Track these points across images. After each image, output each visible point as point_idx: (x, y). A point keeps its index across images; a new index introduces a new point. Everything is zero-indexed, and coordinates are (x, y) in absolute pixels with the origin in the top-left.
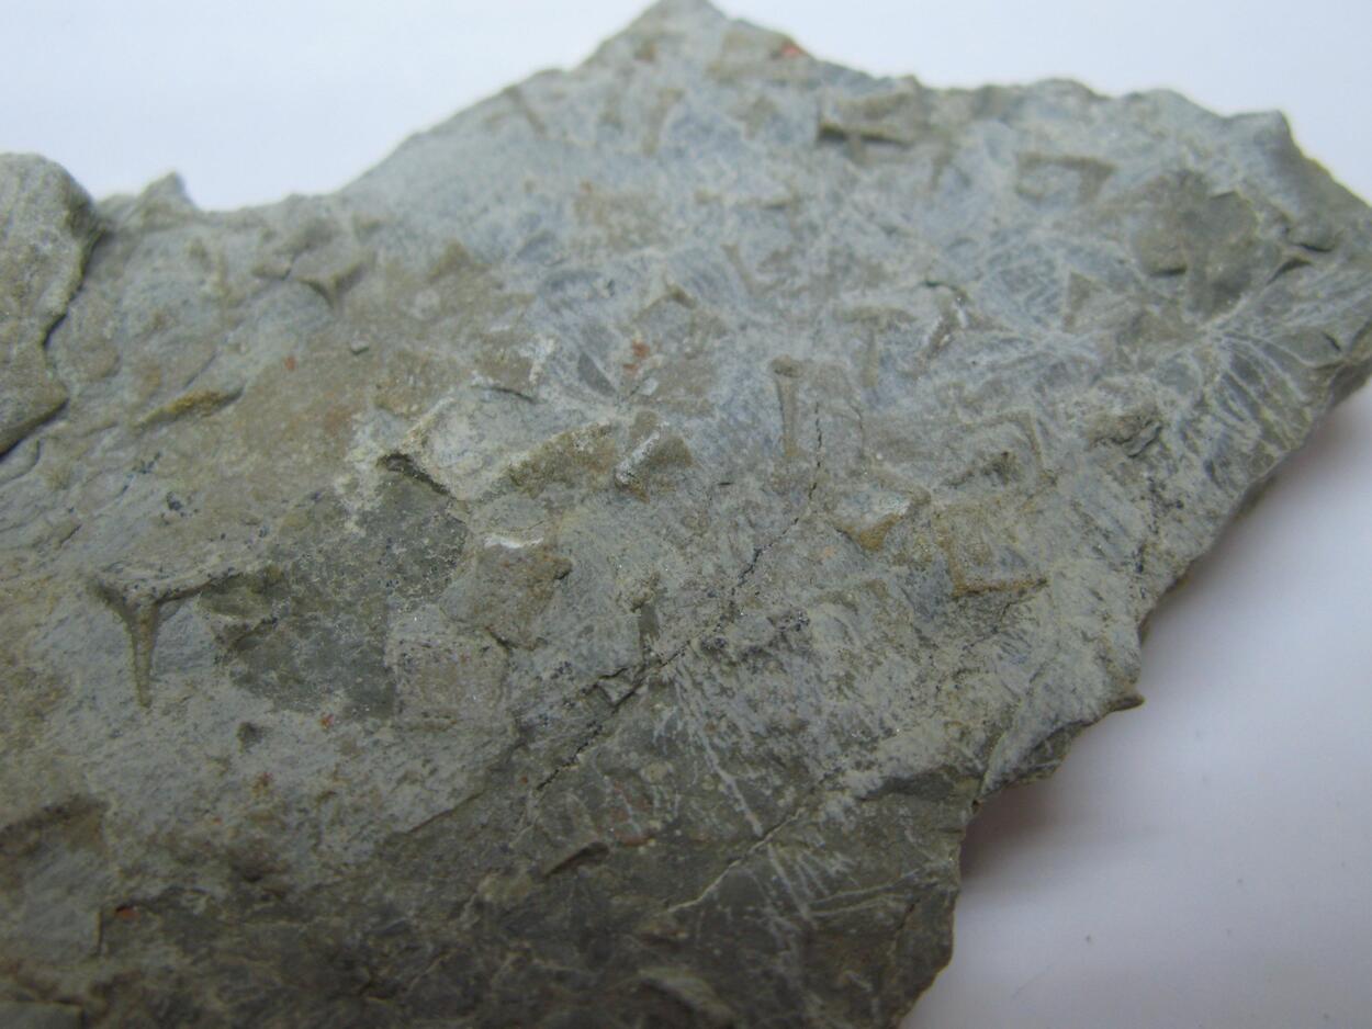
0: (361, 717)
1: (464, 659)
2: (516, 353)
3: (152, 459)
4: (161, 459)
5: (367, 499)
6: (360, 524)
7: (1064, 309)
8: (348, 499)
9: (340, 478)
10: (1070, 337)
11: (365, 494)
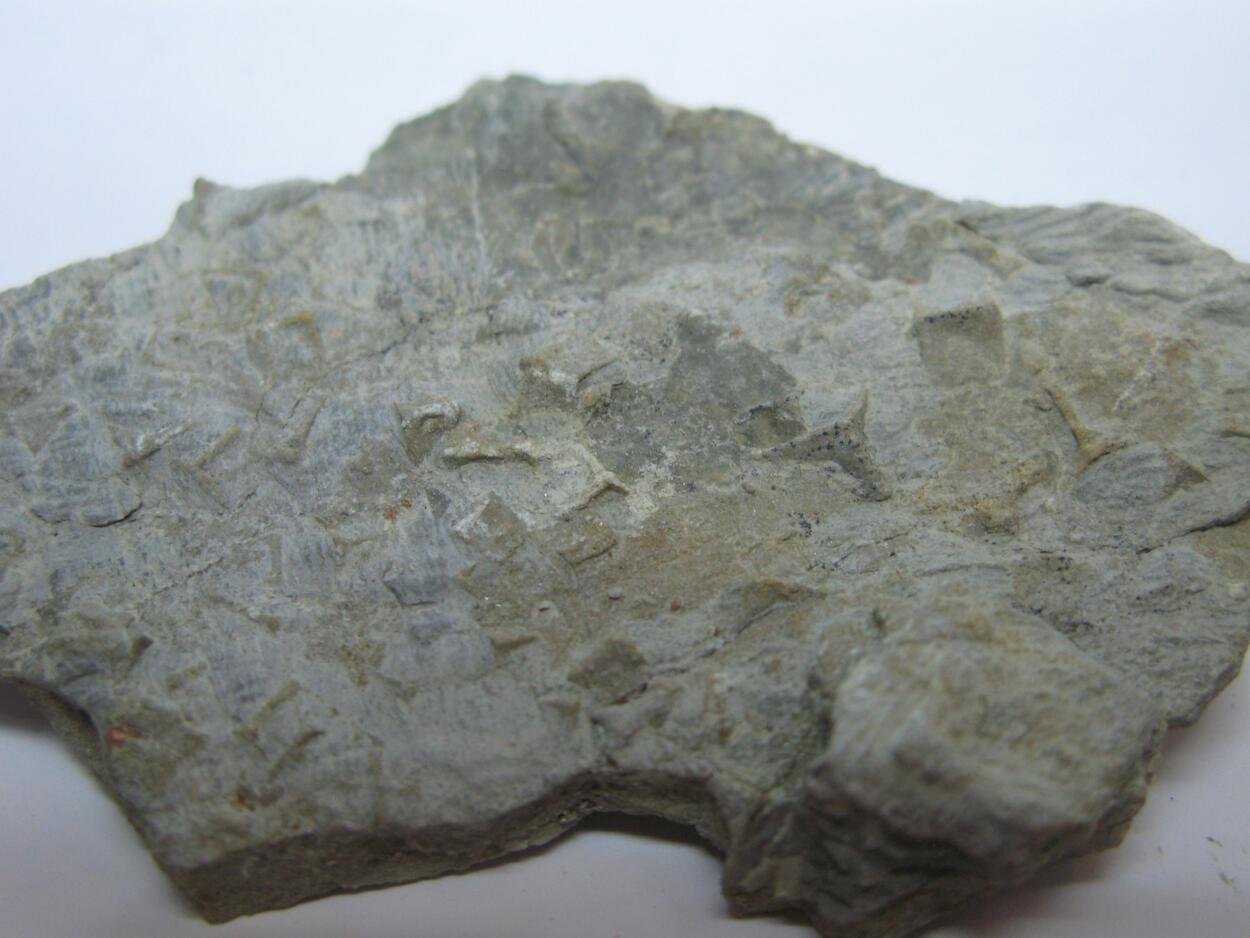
0: (710, 328)
1: (624, 336)
2: (490, 530)
3: (815, 569)
4: (808, 566)
5: (651, 472)
6: (664, 456)
7: (62, 424)
8: (666, 477)
9: (666, 495)
10: (74, 401)
11: (652, 476)
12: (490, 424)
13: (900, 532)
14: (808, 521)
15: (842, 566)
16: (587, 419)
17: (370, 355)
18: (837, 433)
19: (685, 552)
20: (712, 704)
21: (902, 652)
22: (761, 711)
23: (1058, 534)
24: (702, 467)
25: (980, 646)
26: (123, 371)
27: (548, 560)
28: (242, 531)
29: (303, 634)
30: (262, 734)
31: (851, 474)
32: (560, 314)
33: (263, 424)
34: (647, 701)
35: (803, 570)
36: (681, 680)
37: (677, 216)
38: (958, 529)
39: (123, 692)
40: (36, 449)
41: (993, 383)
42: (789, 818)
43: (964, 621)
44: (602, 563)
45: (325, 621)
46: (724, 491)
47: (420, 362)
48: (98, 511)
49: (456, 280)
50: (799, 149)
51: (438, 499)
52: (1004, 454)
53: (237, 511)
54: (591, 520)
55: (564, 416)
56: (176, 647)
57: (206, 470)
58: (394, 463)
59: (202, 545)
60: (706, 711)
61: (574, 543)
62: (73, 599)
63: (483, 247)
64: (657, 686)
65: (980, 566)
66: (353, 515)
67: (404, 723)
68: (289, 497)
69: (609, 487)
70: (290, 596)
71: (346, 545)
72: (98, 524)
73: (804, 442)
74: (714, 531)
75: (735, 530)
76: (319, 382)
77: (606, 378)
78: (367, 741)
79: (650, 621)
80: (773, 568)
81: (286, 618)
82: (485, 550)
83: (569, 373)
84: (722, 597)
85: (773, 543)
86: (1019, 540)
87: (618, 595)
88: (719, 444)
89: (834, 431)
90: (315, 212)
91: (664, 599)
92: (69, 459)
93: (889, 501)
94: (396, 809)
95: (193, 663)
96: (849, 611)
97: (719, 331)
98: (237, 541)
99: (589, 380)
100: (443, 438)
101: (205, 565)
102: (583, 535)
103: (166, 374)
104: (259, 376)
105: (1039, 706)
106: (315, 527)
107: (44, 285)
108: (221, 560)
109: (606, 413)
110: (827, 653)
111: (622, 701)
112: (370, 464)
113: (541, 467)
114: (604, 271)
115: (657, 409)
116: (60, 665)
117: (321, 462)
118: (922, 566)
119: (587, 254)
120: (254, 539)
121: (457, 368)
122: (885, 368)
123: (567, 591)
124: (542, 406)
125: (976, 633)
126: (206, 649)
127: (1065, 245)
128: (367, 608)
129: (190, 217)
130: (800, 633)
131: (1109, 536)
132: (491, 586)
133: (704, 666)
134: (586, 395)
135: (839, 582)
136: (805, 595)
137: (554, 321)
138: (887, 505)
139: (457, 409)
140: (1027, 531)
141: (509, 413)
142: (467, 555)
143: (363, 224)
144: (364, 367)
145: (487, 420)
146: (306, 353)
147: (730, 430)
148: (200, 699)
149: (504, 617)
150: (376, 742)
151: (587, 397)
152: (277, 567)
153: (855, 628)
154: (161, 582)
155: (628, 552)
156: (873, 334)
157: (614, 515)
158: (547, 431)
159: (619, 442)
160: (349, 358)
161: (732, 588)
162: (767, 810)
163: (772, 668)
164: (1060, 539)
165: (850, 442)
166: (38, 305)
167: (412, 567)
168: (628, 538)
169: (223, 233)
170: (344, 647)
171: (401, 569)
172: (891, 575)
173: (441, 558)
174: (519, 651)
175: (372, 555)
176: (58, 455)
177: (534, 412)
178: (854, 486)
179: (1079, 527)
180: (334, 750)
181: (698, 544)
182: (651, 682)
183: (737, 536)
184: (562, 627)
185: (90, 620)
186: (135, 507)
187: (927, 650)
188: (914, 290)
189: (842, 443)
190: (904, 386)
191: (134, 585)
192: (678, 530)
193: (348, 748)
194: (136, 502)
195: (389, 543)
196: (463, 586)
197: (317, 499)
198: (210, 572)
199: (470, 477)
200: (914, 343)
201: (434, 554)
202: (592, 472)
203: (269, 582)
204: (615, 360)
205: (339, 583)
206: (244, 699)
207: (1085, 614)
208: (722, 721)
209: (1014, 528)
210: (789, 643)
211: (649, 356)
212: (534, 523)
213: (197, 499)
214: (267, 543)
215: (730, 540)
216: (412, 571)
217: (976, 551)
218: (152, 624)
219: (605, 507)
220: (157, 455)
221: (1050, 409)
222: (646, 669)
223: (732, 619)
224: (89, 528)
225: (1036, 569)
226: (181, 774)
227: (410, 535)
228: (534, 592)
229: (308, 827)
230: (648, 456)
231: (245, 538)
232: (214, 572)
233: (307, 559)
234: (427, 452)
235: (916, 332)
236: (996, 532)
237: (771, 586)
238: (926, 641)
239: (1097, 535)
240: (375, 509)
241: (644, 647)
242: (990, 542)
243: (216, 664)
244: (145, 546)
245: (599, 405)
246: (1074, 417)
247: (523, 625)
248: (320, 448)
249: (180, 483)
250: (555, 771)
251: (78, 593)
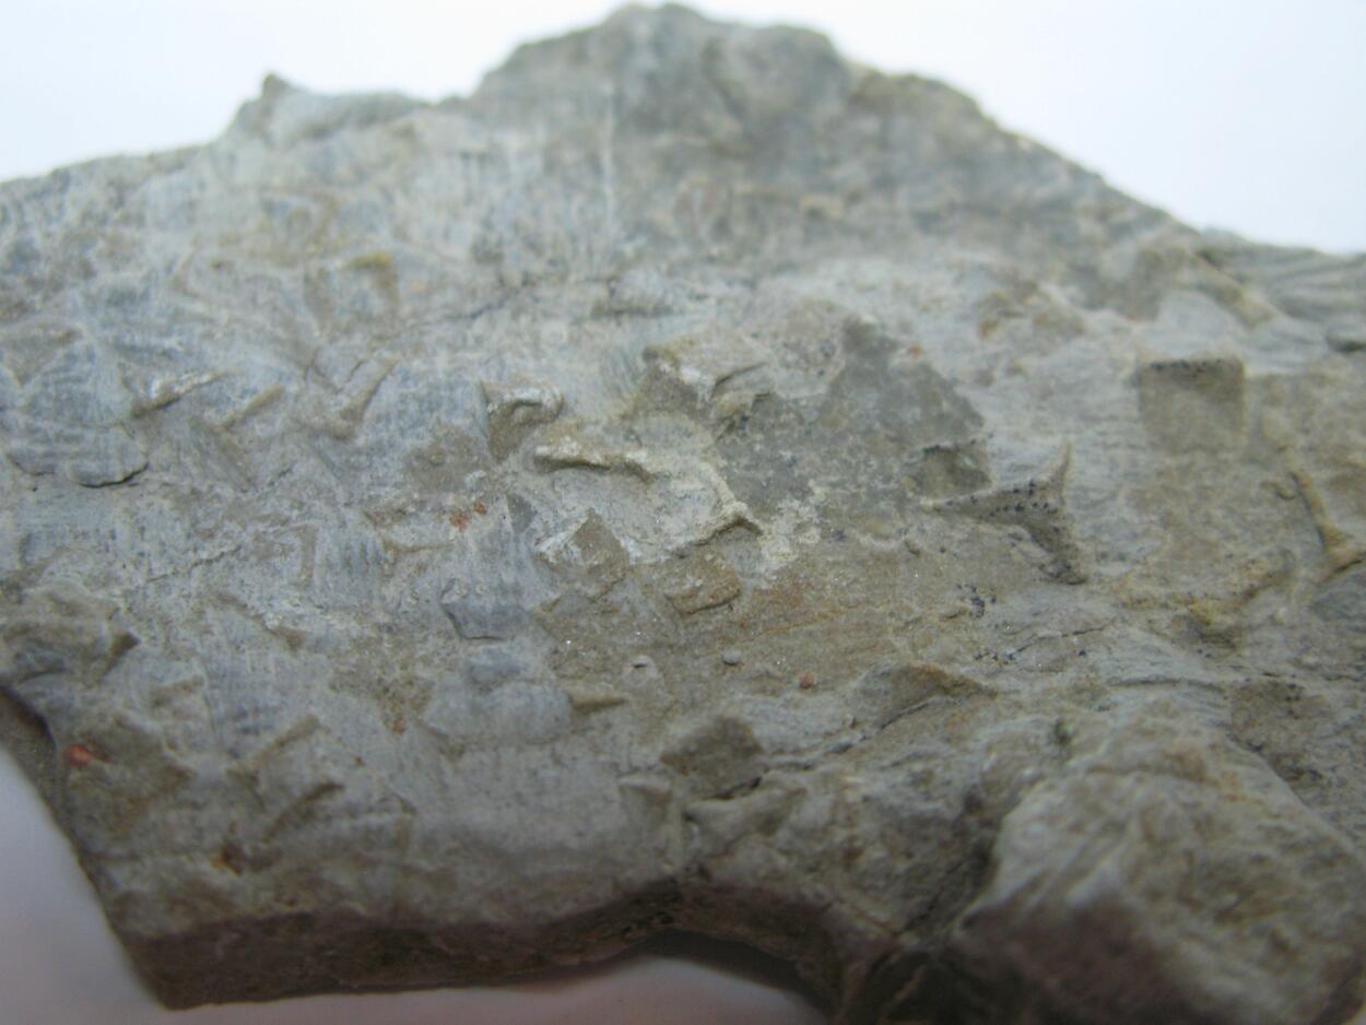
0: (883, 341)
1: (775, 336)
2: (583, 556)
3: (985, 658)
4: (976, 654)
5: (793, 510)
6: (810, 492)
7: (61, 352)
8: (811, 519)
9: (809, 542)
10: (79, 325)
11: (793, 515)
12: (597, 423)
13: (1093, 627)
14: (982, 597)
15: (1018, 659)
16: (719, 433)
17: (455, 317)
18: (1031, 493)
19: (825, 617)
20: (841, 816)
21: (1093, 781)
22: (900, 830)
23: (1288, 654)
24: (855, 512)
25: (1189, 785)
26: (145, 296)
27: (652, 605)
28: (269, 516)
29: (329, 657)
30: (262, 777)
31: (1042, 546)
32: (700, 298)
33: (312, 385)
34: (758, 799)
35: (970, 658)
36: (802, 779)
37: (854, 198)
38: (1166, 632)
39: (93, 702)
40: (24, 379)
41: (1223, 456)
42: (919, 972)
43: (1173, 751)
44: (719, 617)
45: (361, 644)
46: (882, 545)
47: (519, 335)
48: (92, 466)
49: (574, 239)
50: (1010, 139)
51: (520, 507)
52: (1231, 547)
53: (266, 489)
54: (713, 560)
55: (690, 424)
56: (167, 652)
57: (233, 433)
58: (472, 456)
59: (217, 527)
60: (833, 822)
61: (688, 586)
62: (45, 575)
63: (612, 203)
64: (772, 783)
65: (1191, 683)
66: (412, 514)
67: (445, 787)
68: (333, 481)
69: (740, 522)
70: (320, 607)
71: (399, 552)
72: (89, 484)
73: (989, 498)
74: (864, 595)
75: (890, 597)
76: (388, 342)
77: (750, 385)
78: (396, 805)
79: (771, 699)
80: (934, 651)
81: (311, 634)
82: (574, 581)
83: (705, 372)
84: (866, 679)
85: (936, 620)
86: (1240, 656)
87: (735, 661)
88: (881, 486)
89: (1029, 489)
90: (408, 134)
91: (794, 673)
92: (65, 396)
93: (1084, 586)
94: (419, 896)
95: (187, 677)
96: (1023, 720)
97: (894, 346)
98: (261, 527)
99: (728, 385)
100: (536, 433)
101: (217, 553)
102: (700, 578)
103: (199, 308)
104: (314, 324)
105: (1254, 872)
106: (363, 523)
107: (61, 179)
108: (239, 548)
109: (743, 428)
110: (993, 769)
111: (727, 796)
112: (441, 453)
113: (654, 486)
114: (756, 252)
115: (808, 433)
116: (18, 656)
117: (379, 442)
118: (1119, 673)
119: (740, 229)
120: (283, 529)
121: (562, 348)
122: (1094, 420)
123: (671, 646)
124: (666, 409)
125: (1187, 769)
126: (205, 661)
127: (1328, 297)
128: (416, 635)
129: (254, 118)
130: (960, 738)
131: (1350, 665)
132: (577, 627)
133: (836, 764)
134: (722, 402)
135: (1013, 679)
136: (971, 690)
137: (691, 306)
138: (1081, 590)
139: (559, 399)
140: (1250, 645)
141: (622, 412)
142: (551, 585)
143: (465, 156)
144: (446, 331)
145: (593, 419)
146: (377, 304)
147: (896, 470)
148: (191, 724)
149: (588, 669)
150: (407, 807)
151: (722, 406)
152: (308, 568)
153: (1032, 740)
154: (159, 567)
155: (754, 607)
156: (1084, 374)
157: (741, 558)
158: (667, 441)
159: (756, 467)
160: (429, 317)
161: (880, 671)
162: (894, 959)
163: (921, 780)
164: (1289, 661)
165: (1046, 506)
166: (51, 202)
167: (479, 591)
168: (755, 590)
169: (292, 143)
170: (380, 681)
171: (465, 592)
172: (1079, 679)
173: (517, 584)
174: (603, 715)
175: (430, 569)
176: (51, 390)
177: (653, 416)
178: (1043, 561)
179: (1313, 649)
180: (352, 811)
181: (842, 608)
182: (766, 777)
183: (892, 606)
184: (659, 692)
185: (64, 603)
186: (137, 468)
187: (1126, 783)
188: (1138, 328)
189: (1035, 505)
190: (1115, 445)
191: (124, 566)
192: (820, 587)
193: (370, 810)
194: (139, 462)
195: (454, 555)
196: (541, 622)
197: (368, 489)
198: (222, 563)
199: (565, 486)
200: (1134, 393)
201: (509, 577)
202: (719, 501)
203: (296, 585)
204: (761, 364)
205: (383, 598)
206: (246, 731)
207: (1314, 759)
208: (852, 839)
209: (1236, 640)
210: (944, 749)
211: (805, 365)
212: (639, 554)
213: (217, 469)
214: (300, 535)
215: (881, 609)
216: (479, 596)
217: (1185, 664)
218: (141, 619)
219: (731, 547)
220: (174, 406)
221: (1292, 498)
222: (762, 759)
223: (875, 709)
224: (78, 488)
225: (1260, 695)
226: (154, 816)
227: (482, 549)
228: (628, 642)
229: (306, 905)
230: (791, 489)
231: (271, 525)
232: (228, 562)
233: (347, 562)
234: (515, 447)
235: (1138, 380)
236: (1214, 642)
237: (929, 673)
238: (1125, 772)
239: (1335, 662)
240: (440, 510)
241: (762, 732)
242: (1205, 652)
243: (215, 682)
244: (144, 518)
245: (736, 418)
246: (1321, 511)
247: (610, 682)
248: (380, 426)
249: (198, 446)
250: (630, 873)
251: (52, 568)
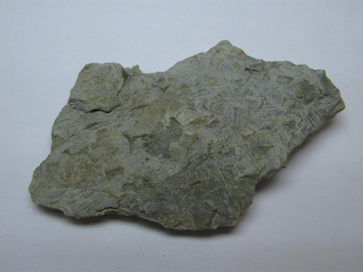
0: (164, 158)
1: (181, 151)
2: (193, 102)
3: (133, 114)
5: (167, 124)
6: (166, 128)
7: (282, 102)
8: (164, 124)
9: (163, 120)
10: (282, 107)
12: (201, 127)
14: (136, 123)
17: (231, 136)
24: (158, 127)
28: (239, 96)
33: (245, 115)
40: (284, 97)
44: (171, 104)
47: (220, 136)
49: (221, 159)
51: (205, 108)
52: (102, 148)
54: (175, 109)
63: (218, 169)
66: (220, 102)
88: (156, 133)
91: (158, 101)
92: (277, 97)
98: (239, 93)
106: (226, 98)
112: (220, 111)
117: (229, 109)
120: (236, 94)
123: (176, 97)
131: (80, 136)
132: (189, 95)
144: (231, 133)
147: (155, 136)
149: (185, 90)
160: (235, 134)
168: (168, 109)
182: (157, 84)
184: (175, 91)
190: (123, 157)
191: (254, 81)
192: (160, 114)
195: (210, 97)
199: (201, 113)
200: (123, 166)
201: (201, 97)
227: (207, 100)
228: (182, 96)
240: (216, 104)
247: (182, 90)
248: (231, 111)
251: (263, 76)
